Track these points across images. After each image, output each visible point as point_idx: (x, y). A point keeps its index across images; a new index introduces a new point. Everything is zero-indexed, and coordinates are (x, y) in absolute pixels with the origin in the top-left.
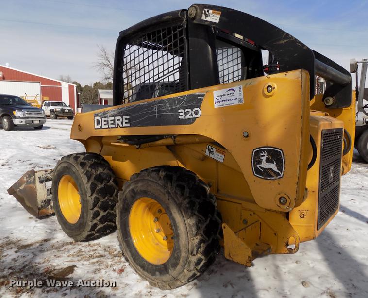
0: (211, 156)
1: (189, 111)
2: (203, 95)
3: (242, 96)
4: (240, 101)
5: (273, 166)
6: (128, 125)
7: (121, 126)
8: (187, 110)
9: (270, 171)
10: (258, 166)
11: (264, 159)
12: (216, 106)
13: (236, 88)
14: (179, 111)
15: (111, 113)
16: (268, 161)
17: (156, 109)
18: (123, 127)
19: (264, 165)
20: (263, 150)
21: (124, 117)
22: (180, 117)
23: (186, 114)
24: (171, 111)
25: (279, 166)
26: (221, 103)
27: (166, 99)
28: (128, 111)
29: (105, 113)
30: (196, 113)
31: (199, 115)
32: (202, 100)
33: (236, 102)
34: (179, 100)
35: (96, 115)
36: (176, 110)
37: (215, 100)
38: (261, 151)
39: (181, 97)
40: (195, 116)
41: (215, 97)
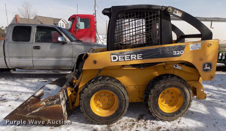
0: (176, 68)
1: (178, 52)
2: (186, 46)
3: (201, 47)
4: (200, 48)
5: (209, 68)
6: (142, 58)
7: (136, 59)
8: (177, 51)
9: (208, 70)
10: (204, 68)
11: (206, 66)
12: (191, 50)
13: (199, 44)
14: (174, 52)
15: (127, 53)
16: (207, 66)
17: (160, 51)
18: (137, 60)
19: (206, 68)
20: (206, 64)
21: (138, 55)
22: (174, 54)
23: (177, 53)
24: (169, 51)
25: (211, 68)
26: (193, 49)
27: (167, 47)
28: (142, 52)
29: (121, 53)
30: (182, 52)
31: (183, 53)
32: (185, 47)
33: (198, 49)
34: (174, 47)
35: (113, 54)
36: (172, 51)
37: (190, 48)
38: (205, 64)
39: (175, 46)
40: (181, 53)
41: (190, 47)
